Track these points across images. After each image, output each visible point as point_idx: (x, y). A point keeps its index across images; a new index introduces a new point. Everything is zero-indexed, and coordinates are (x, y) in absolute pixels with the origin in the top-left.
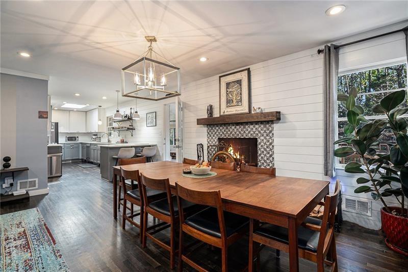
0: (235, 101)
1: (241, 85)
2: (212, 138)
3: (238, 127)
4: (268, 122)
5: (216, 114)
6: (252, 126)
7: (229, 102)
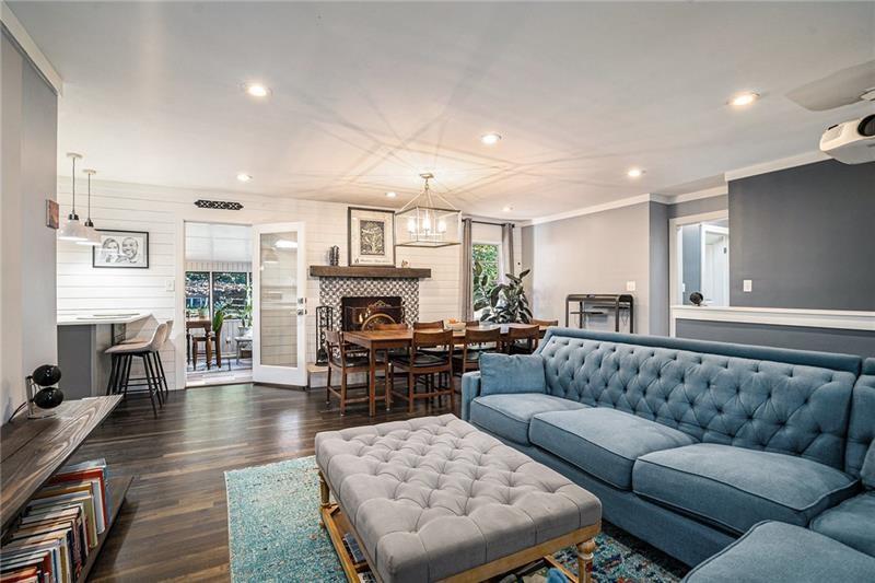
0: (374, 249)
1: (383, 229)
2: (331, 297)
3: (375, 283)
4: (413, 279)
5: (343, 263)
6: (394, 283)
7: (365, 248)
